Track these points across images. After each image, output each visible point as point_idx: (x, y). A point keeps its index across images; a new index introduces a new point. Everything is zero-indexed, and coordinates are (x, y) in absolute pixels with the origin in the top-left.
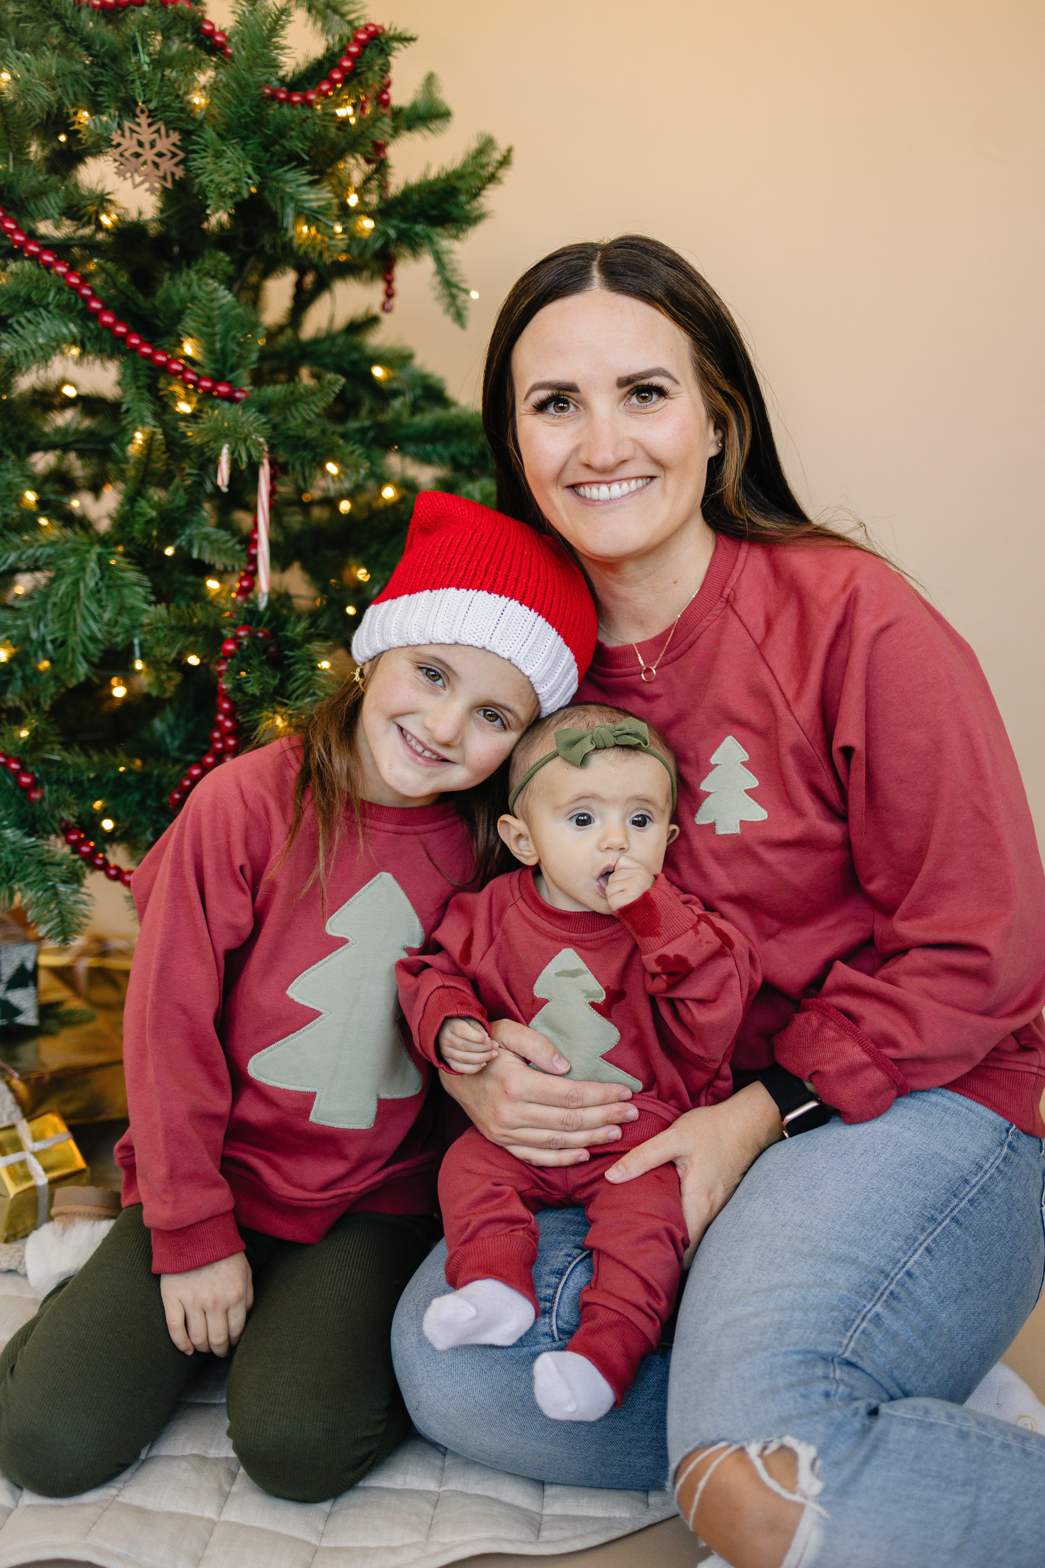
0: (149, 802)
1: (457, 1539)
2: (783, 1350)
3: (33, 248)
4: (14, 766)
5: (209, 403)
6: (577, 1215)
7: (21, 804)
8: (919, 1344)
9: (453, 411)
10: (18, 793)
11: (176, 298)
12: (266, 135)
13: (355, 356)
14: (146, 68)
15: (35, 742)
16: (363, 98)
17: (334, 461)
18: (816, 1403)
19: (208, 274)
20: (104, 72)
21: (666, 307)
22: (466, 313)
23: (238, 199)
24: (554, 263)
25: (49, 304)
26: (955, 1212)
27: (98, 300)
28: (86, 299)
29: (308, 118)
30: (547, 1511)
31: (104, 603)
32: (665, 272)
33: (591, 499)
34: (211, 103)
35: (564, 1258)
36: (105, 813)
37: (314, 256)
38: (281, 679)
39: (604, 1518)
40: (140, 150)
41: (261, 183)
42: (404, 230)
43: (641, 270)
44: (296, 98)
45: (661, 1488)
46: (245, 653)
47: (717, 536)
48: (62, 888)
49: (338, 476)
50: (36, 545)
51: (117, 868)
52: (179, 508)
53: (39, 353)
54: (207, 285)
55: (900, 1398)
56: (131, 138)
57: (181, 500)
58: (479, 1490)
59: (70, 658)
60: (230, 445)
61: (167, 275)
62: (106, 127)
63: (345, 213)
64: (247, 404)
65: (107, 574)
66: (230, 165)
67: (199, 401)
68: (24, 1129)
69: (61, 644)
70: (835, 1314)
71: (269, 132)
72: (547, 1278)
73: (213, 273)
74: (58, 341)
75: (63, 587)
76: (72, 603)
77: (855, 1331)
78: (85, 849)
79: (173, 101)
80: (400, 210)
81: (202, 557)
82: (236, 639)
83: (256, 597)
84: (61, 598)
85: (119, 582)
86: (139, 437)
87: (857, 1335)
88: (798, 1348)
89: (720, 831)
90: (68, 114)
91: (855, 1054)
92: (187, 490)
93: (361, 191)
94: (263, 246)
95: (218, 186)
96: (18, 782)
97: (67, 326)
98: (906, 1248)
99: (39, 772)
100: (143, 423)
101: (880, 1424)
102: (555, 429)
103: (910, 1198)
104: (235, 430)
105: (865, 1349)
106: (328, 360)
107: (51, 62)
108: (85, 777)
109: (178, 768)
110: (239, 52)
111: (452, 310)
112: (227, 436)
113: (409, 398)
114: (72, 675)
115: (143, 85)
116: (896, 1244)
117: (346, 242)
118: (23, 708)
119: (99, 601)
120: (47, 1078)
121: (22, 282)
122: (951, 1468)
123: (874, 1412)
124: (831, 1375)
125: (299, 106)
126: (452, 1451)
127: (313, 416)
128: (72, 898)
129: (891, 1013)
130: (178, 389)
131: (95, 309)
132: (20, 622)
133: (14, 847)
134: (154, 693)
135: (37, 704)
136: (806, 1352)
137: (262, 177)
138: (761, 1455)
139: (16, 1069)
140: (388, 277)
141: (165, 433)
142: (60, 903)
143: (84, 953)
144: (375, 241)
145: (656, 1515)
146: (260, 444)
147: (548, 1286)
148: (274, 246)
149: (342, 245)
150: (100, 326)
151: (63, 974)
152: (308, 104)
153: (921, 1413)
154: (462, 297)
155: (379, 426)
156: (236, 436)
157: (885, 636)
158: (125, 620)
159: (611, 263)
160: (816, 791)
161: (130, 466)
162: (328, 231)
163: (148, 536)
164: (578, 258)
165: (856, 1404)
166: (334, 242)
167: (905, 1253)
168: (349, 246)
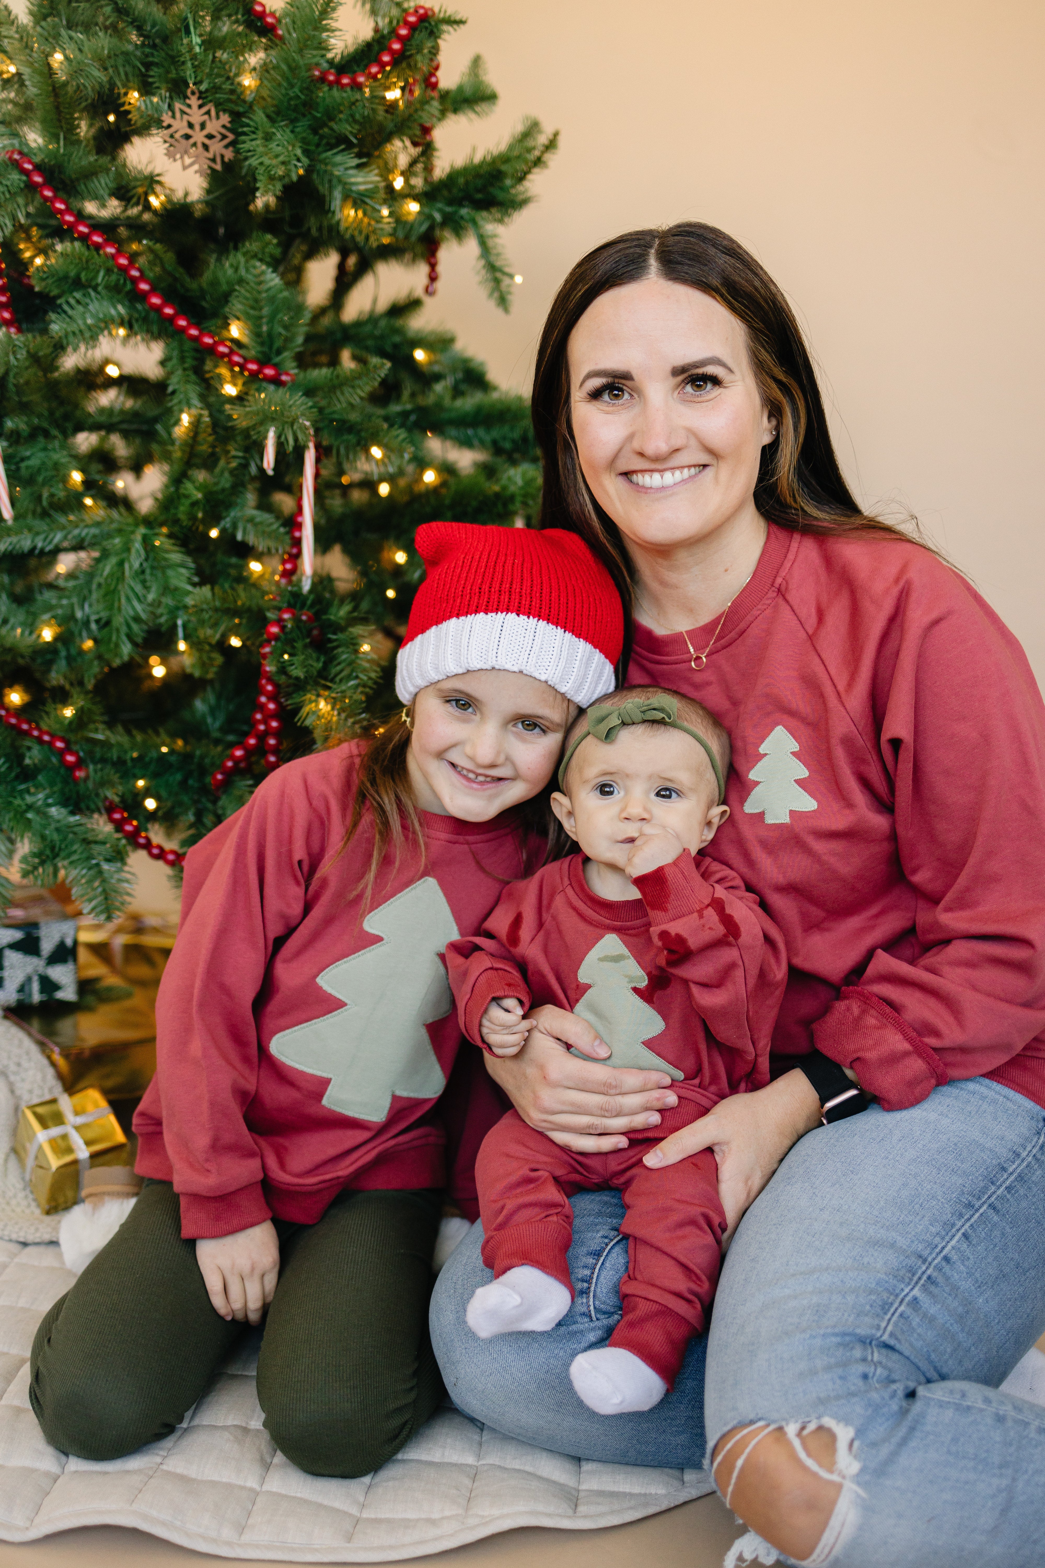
0: (191, 782)
1: (496, 1512)
2: (822, 1332)
3: (83, 229)
4: (60, 744)
5: (255, 386)
6: (613, 1197)
7: (65, 782)
8: (956, 1328)
9: (495, 395)
10: (62, 771)
11: (223, 281)
12: (314, 117)
13: (397, 339)
14: (197, 49)
15: (81, 721)
16: (411, 80)
17: (379, 445)
18: (854, 1384)
19: (255, 256)
20: (156, 53)
21: (722, 295)
22: (509, 297)
23: (286, 180)
24: (611, 251)
25: (97, 285)
26: (993, 1199)
27: (147, 282)
28: (135, 281)
29: (357, 100)
30: (583, 1487)
31: (148, 584)
32: (722, 260)
33: (643, 487)
34: (261, 85)
35: (601, 1240)
36: (148, 792)
37: (360, 239)
38: (325, 663)
39: (640, 1495)
40: (189, 132)
41: (309, 166)
42: (449, 213)
43: (698, 259)
44: (345, 81)
45: (698, 1466)
46: (290, 636)
47: (769, 525)
48: (105, 866)
49: (382, 460)
50: (82, 525)
51: (159, 847)
52: (223, 490)
53: (87, 334)
54: (255, 267)
55: (937, 1381)
56: (182, 119)
57: (226, 482)
58: (516, 1464)
59: (114, 638)
60: (277, 428)
61: (214, 256)
62: (157, 109)
63: (392, 196)
64: (294, 386)
65: (152, 555)
66: (280, 148)
67: (244, 384)
68: (66, 1103)
69: (105, 624)
70: (873, 1297)
71: (319, 115)
72: (584, 1259)
73: (260, 256)
74: (106, 322)
75: (108, 568)
76: (117, 584)
77: (893, 1314)
78: (129, 828)
79: (224, 83)
80: (445, 193)
81: (247, 539)
82: (280, 622)
83: (300, 580)
84: (106, 579)
85: (164, 563)
86: (185, 419)
87: (895, 1318)
88: (837, 1330)
89: (769, 820)
90: (119, 94)
91: (897, 1042)
92: (232, 472)
93: (407, 174)
94: (309, 229)
95: (268, 168)
96: (63, 761)
97: (115, 308)
98: (944, 1233)
99: (83, 750)
100: (189, 405)
101: (917, 1406)
102: (609, 417)
103: (948, 1184)
104: (282, 414)
105: (903, 1332)
106: (370, 343)
107: (103, 42)
108: (128, 757)
109: (219, 749)
110: (290, 34)
111: (496, 295)
112: (273, 419)
113: (449, 382)
114: (116, 655)
115: (194, 66)
116: (933, 1230)
117: (393, 225)
118: (67, 687)
119: (144, 582)
120: (87, 1053)
121: (72, 263)
122: (987, 1451)
123: (911, 1395)
124: (869, 1358)
125: (348, 89)
126: (489, 1427)
127: (358, 400)
128: (116, 876)
129: (932, 1002)
130: (224, 371)
131: (143, 291)
132: (65, 602)
133: (58, 825)
134: (197, 673)
135: (81, 683)
136: (844, 1334)
137: (311, 160)
138: (799, 1435)
139: (57, 1044)
140: (433, 260)
141: (211, 415)
142: (104, 881)
143: (119, 930)
144: (421, 224)
145: (694, 1493)
146: (307, 428)
147: (585, 1267)
148: (320, 229)
149: (388, 228)
150: (147, 307)
151: (100, 950)
152: (359, 87)
153: (958, 1396)
154: (506, 281)
155: (422, 411)
156: (284, 421)
157: (937, 629)
158: (168, 601)
159: (669, 251)
160: (865, 783)
161: (177, 447)
162: (375, 215)
163: (194, 518)
164: (636, 246)
165: (894, 1386)
166: (380, 226)
167: (943, 1238)
168: (395, 229)
